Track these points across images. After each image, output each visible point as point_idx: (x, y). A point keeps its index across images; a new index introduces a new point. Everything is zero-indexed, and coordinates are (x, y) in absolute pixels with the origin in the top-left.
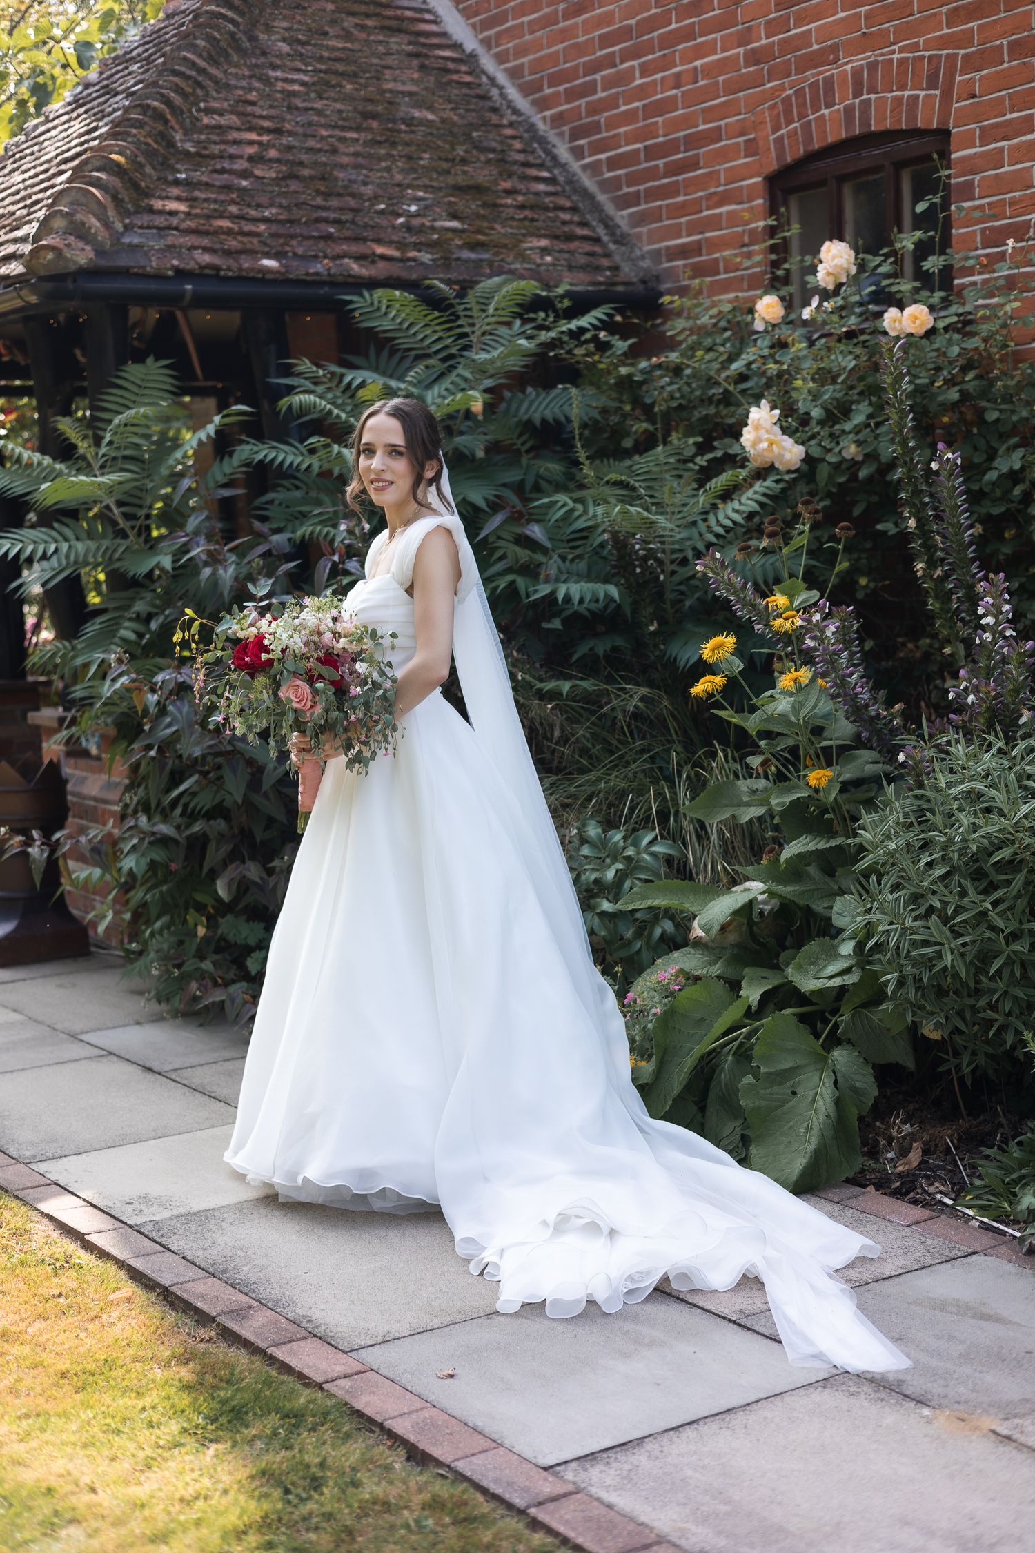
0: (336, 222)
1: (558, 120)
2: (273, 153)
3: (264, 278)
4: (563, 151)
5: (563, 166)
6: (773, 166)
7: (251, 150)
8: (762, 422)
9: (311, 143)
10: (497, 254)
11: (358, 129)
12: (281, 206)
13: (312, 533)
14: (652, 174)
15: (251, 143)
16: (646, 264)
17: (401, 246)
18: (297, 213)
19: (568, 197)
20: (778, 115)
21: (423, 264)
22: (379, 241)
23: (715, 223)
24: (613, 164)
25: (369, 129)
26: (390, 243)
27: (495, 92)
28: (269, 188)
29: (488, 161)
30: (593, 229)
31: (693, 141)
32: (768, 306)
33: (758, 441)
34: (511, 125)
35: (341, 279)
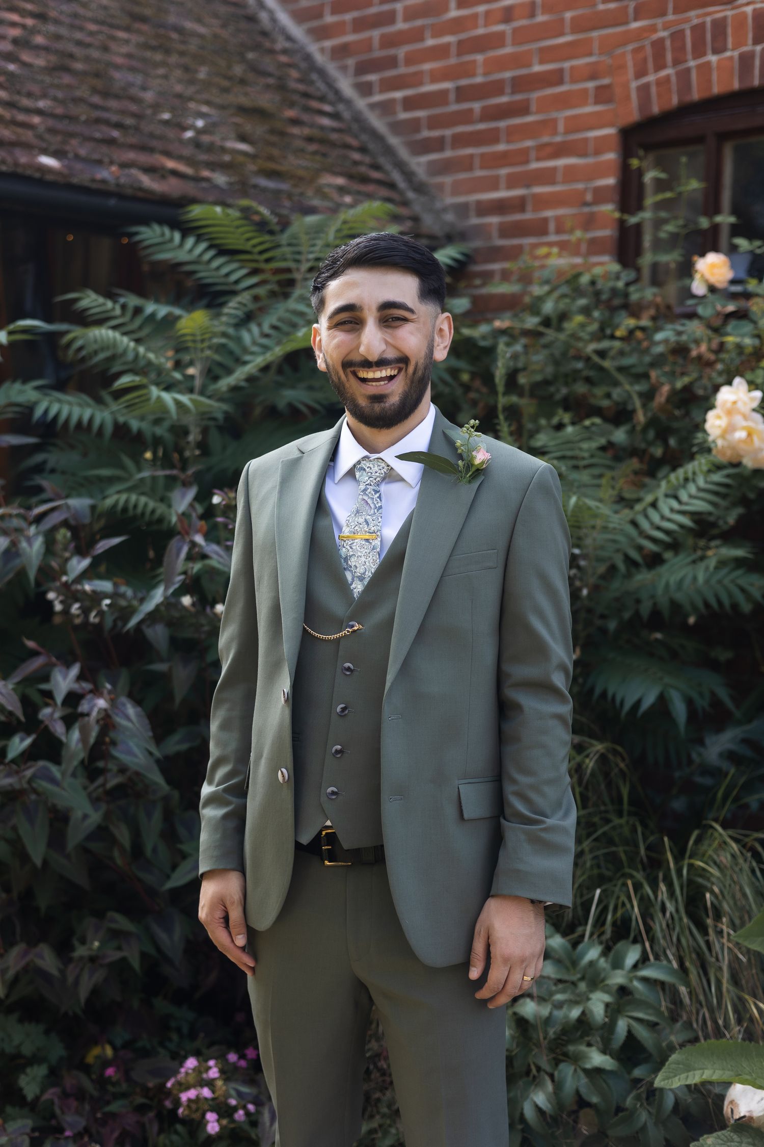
0: (118, 126)
1: (340, 52)
2: (39, 40)
3: (42, 178)
4: (345, 86)
5: (348, 102)
6: (633, 114)
7: (15, 32)
8: (740, 405)
9: (79, 35)
10: (295, 186)
11: (127, 29)
12: (55, 99)
13: (127, 501)
14: (465, 117)
15: (14, 24)
16: (449, 217)
17: (189, 161)
18: (74, 110)
19: (356, 137)
20: (645, 60)
21: (216, 187)
22: (168, 154)
23: (547, 177)
24: (409, 104)
25: (139, 32)
26: (179, 158)
27: (263, 16)
28: (40, 77)
29: (268, 87)
30: (386, 172)
31: (521, 84)
32: (713, 266)
33: (730, 429)
34: (285, 51)
35: (129, 192)
